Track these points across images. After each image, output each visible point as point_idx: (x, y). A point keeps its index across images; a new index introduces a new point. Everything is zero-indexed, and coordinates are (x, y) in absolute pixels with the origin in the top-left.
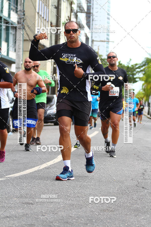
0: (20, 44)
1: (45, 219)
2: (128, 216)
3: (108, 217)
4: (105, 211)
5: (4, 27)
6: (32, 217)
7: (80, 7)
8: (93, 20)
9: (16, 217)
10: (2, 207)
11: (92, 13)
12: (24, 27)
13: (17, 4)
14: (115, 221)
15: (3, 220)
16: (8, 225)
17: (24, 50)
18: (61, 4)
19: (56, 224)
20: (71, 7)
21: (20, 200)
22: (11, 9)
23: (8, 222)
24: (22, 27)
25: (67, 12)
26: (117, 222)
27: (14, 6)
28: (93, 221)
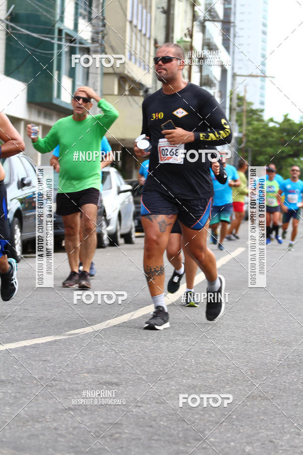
0: (97, 81)
1: (142, 413)
2: (298, 409)
3: (260, 410)
4: (256, 399)
5: (65, 49)
6: (116, 410)
7: (210, 10)
8: (235, 36)
9: (86, 409)
10: (60, 390)
11: (234, 23)
12: (104, 48)
13: (90, 6)
14: (275, 417)
15: (62, 415)
16: (71, 424)
17: (105, 93)
18: (174, 6)
19: (162, 423)
20: (194, 11)
21: (95, 377)
22: (79, 14)
23: (72, 418)
24: (99, 49)
25: (185, 20)
26: (277, 420)
27: (85, 9)
28: (232, 418)
